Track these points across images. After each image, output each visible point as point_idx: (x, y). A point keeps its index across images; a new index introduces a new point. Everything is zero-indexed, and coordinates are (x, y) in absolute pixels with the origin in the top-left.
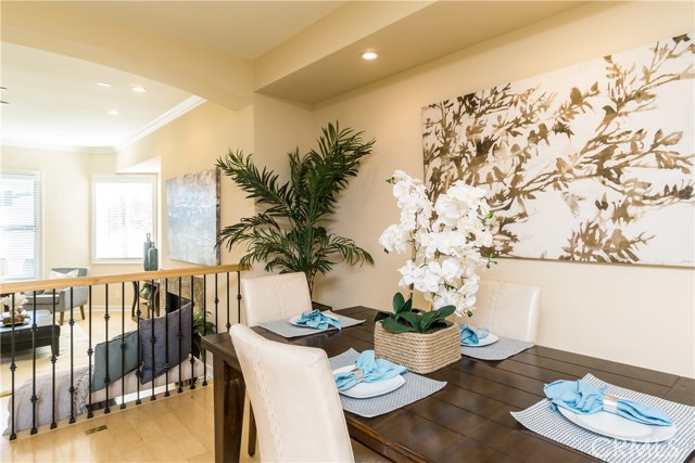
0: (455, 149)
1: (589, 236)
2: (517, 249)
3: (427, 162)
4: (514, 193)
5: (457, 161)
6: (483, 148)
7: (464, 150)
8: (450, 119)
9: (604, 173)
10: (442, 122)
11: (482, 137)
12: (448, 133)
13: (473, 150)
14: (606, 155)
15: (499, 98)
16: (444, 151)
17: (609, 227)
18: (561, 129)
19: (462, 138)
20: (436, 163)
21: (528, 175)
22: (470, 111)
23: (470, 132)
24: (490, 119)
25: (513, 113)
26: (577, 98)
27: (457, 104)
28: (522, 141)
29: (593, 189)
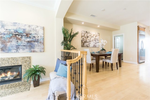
0: (85, 36)
1: (94, 45)
2: (90, 46)
3: (82, 37)
4: (90, 41)
5: (85, 38)
6: (88, 37)
7: (86, 37)
8: (85, 33)
9: (95, 41)
10: (84, 33)
11: (88, 36)
12: (85, 35)
13: (87, 37)
14: (95, 40)
15: (89, 33)
16: (84, 36)
17: (95, 45)
18: (93, 37)
19: (86, 36)
20: (83, 37)
21: (91, 40)
22: (87, 33)
23: (87, 35)
24: (88, 34)
25: (90, 35)
26: (94, 35)
27: (85, 32)
28: (90, 37)
29: (94, 42)
